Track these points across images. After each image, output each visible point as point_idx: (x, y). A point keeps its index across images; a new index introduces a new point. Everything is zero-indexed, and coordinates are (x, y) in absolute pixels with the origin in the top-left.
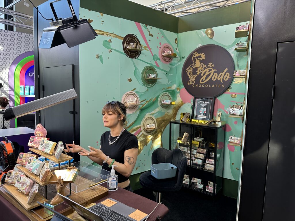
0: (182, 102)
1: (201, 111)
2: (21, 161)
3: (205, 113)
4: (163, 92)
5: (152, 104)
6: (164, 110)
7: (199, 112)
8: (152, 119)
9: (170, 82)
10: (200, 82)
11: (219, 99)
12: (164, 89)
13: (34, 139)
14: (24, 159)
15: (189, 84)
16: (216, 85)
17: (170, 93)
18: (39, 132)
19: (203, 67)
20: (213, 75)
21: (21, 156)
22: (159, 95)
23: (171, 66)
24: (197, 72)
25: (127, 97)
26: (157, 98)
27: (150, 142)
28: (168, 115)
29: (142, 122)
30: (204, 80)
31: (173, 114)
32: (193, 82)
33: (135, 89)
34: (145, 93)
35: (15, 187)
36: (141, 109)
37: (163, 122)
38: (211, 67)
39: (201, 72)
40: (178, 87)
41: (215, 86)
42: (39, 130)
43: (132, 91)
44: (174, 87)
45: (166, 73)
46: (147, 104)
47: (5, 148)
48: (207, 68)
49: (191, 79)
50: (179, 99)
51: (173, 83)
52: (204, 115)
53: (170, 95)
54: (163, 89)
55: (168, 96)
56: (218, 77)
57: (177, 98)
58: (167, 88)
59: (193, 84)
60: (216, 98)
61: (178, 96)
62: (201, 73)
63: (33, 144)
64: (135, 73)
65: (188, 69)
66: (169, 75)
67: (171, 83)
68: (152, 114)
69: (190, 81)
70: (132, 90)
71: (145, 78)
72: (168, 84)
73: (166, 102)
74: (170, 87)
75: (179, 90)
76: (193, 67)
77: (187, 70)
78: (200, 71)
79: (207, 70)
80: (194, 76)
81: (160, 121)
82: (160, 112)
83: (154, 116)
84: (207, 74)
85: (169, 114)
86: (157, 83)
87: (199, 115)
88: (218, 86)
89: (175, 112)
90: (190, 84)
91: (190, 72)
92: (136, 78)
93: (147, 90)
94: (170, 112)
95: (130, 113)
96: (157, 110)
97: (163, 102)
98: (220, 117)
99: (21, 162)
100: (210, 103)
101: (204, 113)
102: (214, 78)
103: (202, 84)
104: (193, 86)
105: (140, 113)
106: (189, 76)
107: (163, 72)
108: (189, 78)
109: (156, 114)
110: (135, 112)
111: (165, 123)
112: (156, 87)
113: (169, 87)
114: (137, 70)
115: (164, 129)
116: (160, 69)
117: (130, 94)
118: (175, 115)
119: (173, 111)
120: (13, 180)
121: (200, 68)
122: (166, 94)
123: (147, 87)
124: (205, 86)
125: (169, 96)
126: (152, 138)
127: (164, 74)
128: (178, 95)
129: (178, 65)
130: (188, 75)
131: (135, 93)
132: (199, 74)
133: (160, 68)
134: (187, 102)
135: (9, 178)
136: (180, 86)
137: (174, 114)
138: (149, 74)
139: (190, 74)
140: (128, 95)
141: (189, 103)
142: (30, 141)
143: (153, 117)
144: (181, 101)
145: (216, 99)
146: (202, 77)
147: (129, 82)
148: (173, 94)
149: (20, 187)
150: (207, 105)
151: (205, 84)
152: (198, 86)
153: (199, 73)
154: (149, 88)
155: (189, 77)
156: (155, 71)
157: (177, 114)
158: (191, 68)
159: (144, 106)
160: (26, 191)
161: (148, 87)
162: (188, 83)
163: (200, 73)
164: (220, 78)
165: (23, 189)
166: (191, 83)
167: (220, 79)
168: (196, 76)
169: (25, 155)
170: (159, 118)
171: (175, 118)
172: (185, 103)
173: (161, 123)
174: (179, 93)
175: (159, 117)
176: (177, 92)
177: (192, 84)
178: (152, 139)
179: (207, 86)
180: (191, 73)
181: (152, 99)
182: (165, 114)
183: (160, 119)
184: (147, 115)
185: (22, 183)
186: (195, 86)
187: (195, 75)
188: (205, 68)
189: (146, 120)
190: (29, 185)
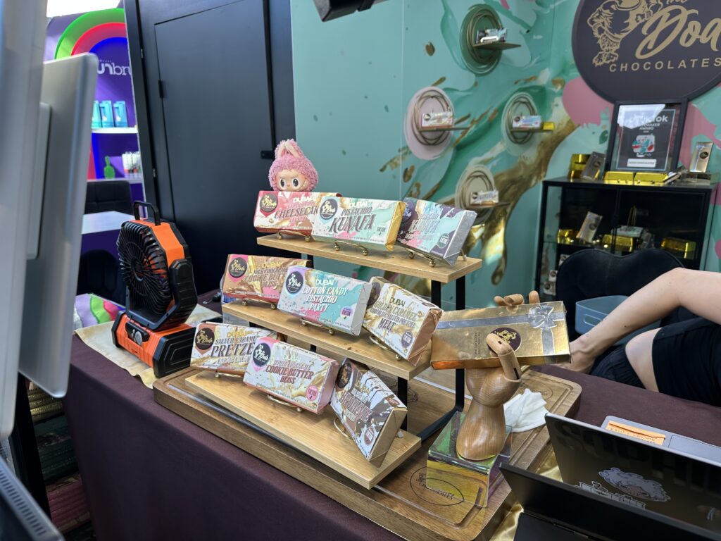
0: (569, 122)
1: (636, 147)
2: (242, 284)
3: (653, 150)
4: (514, 93)
5: (488, 127)
6: (515, 150)
7: (632, 148)
8: (484, 176)
9: (535, 60)
10: (638, 55)
11: (700, 105)
12: (519, 83)
13: (275, 199)
14: (252, 278)
15: (597, 64)
16: (694, 61)
17: (534, 96)
18: (293, 173)
19: (648, 6)
20: (686, 27)
21: (237, 266)
22: (506, 102)
23: (539, 8)
24: (628, 24)
25: (423, 103)
26: (500, 110)
27: (477, 244)
28: (524, 164)
29: (457, 186)
30: (650, 47)
31: (539, 161)
32: (611, 56)
33: (442, 80)
34: (470, 93)
35: (245, 385)
36: (456, 145)
37: (513, 184)
38: (679, 3)
39: (641, 21)
40: (558, 75)
41: (689, 63)
42: (291, 166)
43: (436, 84)
44: (545, 77)
45: (526, 30)
46: (473, 129)
47: (154, 241)
48: (665, 6)
49: (606, 48)
50: (558, 115)
51: (543, 63)
52: (646, 157)
53: (533, 104)
54: (516, 83)
55: (528, 104)
56: (700, 34)
57: (551, 112)
58: (527, 81)
59: (611, 63)
60: (690, 103)
61: (557, 105)
62: (641, 26)
63: (276, 221)
64: (444, 24)
65: (595, 14)
66: (535, 37)
67: (537, 63)
68: (485, 162)
69: (601, 55)
70: (435, 81)
71: (471, 44)
72: (530, 66)
73: (525, 121)
74: (535, 78)
75: (560, 87)
76: (613, 7)
77: (592, 19)
78: (639, 18)
79: (665, 13)
80: (616, 35)
81: (504, 181)
82: (504, 154)
83: (490, 166)
84: (662, 26)
85: (528, 163)
86: (501, 61)
87: (630, 160)
88: (698, 64)
89: (543, 155)
90: (601, 64)
91: (603, 23)
92: (447, 42)
93: (476, 84)
94: (531, 155)
95: (429, 159)
96: (499, 148)
97: (516, 125)
98: (708, 158)
99: (243, 288)
100: (670, 120)
101: (647, 151)
102: (689, 37)
103: (642, 62)
104: (613, 69)
105: (455, 158)
106: (597, 39)
107: (519, 27)
108: (599, 45)
109: (495, 163)
110: (442, 155)
111: (516, 189)
112: (500, 74)
113: (532, 76)
114: (450, 17)
115: (513, 207)
116: (509, 15)
117: (428, 97)
118: (543, 163)
119: (539, 152)
120: (228, 359)
121: (640, 10)
122: (523, 100)
123: (473, 75)
124: (653, 66)
125: (530, 103)
126: (482, 234)
127: (520, 32)
128: (558, 100)
129: (560, 5)
130: (596, 34)
131: (443, 93)
132: (633, 31)
133: (510, 12)
134: (587, 123)
135: (209, 352)
136: (563, 71)
137: (541, 161)
138: (484, 32)
139: (601, 31)
140: (424, 98)
141: (595, 125)
142: (262, 210)
143: (487, 170)
144: (566, 121)
145: (689, 106)
146: (645, 37)
147: (427, 55)
148: (540, 98)
149: (278, 384)
150: (659, 125)
151: (653, 59)
152: (629, 67)
153: (632, 25)
154: (482, 78)
155: (600, 42)
156: (497, 23)
157: (551, 160)
158: (608, 11)
159: (466, 136)
160: (316, 401)
161: (477, 75)
162: (594, 61)
163: (637, 24)
164: (709, 37)
165: (295, 392)
166: (604, 61)
167: (710, 42)
168: (624, 35)
169: (254, 261)
170: (502, 175)
171: (542, 174)
172: (579, 126)
173: (507, 190)
174: (560, 94)
175: (501, 170)
176: (554, 94)
177: (608, 62)
178: (481, 237)
179: (659, 66)
180: (605, 28)
181: (486, 113)
182: (518, 161)
183: (504, 178)
184: (473, 164)
185: (285, 370)
186: (618, 67)
187: (619, 33)
188: (655, 9)
189: (468, 178)
190: (325, 374)
